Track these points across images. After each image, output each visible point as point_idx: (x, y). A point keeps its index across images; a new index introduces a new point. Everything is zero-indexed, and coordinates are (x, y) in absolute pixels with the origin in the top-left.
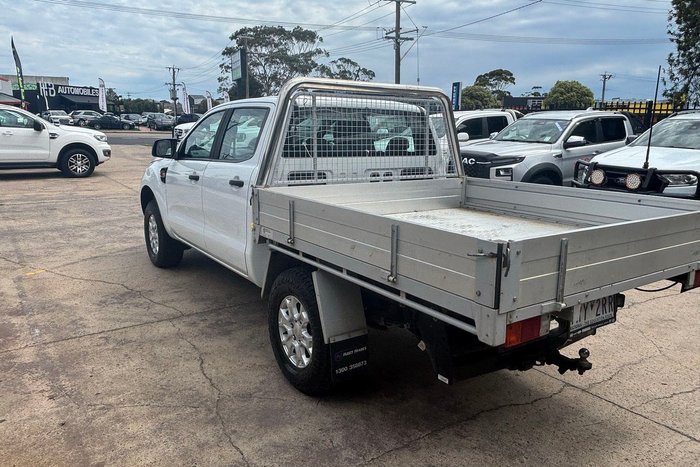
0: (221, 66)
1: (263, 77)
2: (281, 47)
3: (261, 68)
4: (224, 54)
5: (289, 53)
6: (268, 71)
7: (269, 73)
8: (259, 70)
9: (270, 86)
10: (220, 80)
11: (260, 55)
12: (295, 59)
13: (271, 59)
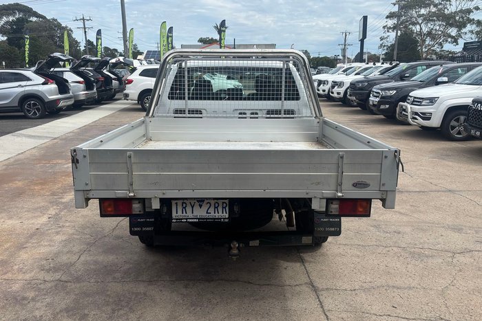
0: (384, 27)
1: (420, 33)
2: (440, 7)
3: (418, 27)
4: (387, 17)
5: (446, 12)
6: (423, 28)
7: (425, 30)
8: (416, 29)
9: (425, 40)
10: (382, 39)
11: (420, 16)
12: (452, 16)
13: (428, 19)
